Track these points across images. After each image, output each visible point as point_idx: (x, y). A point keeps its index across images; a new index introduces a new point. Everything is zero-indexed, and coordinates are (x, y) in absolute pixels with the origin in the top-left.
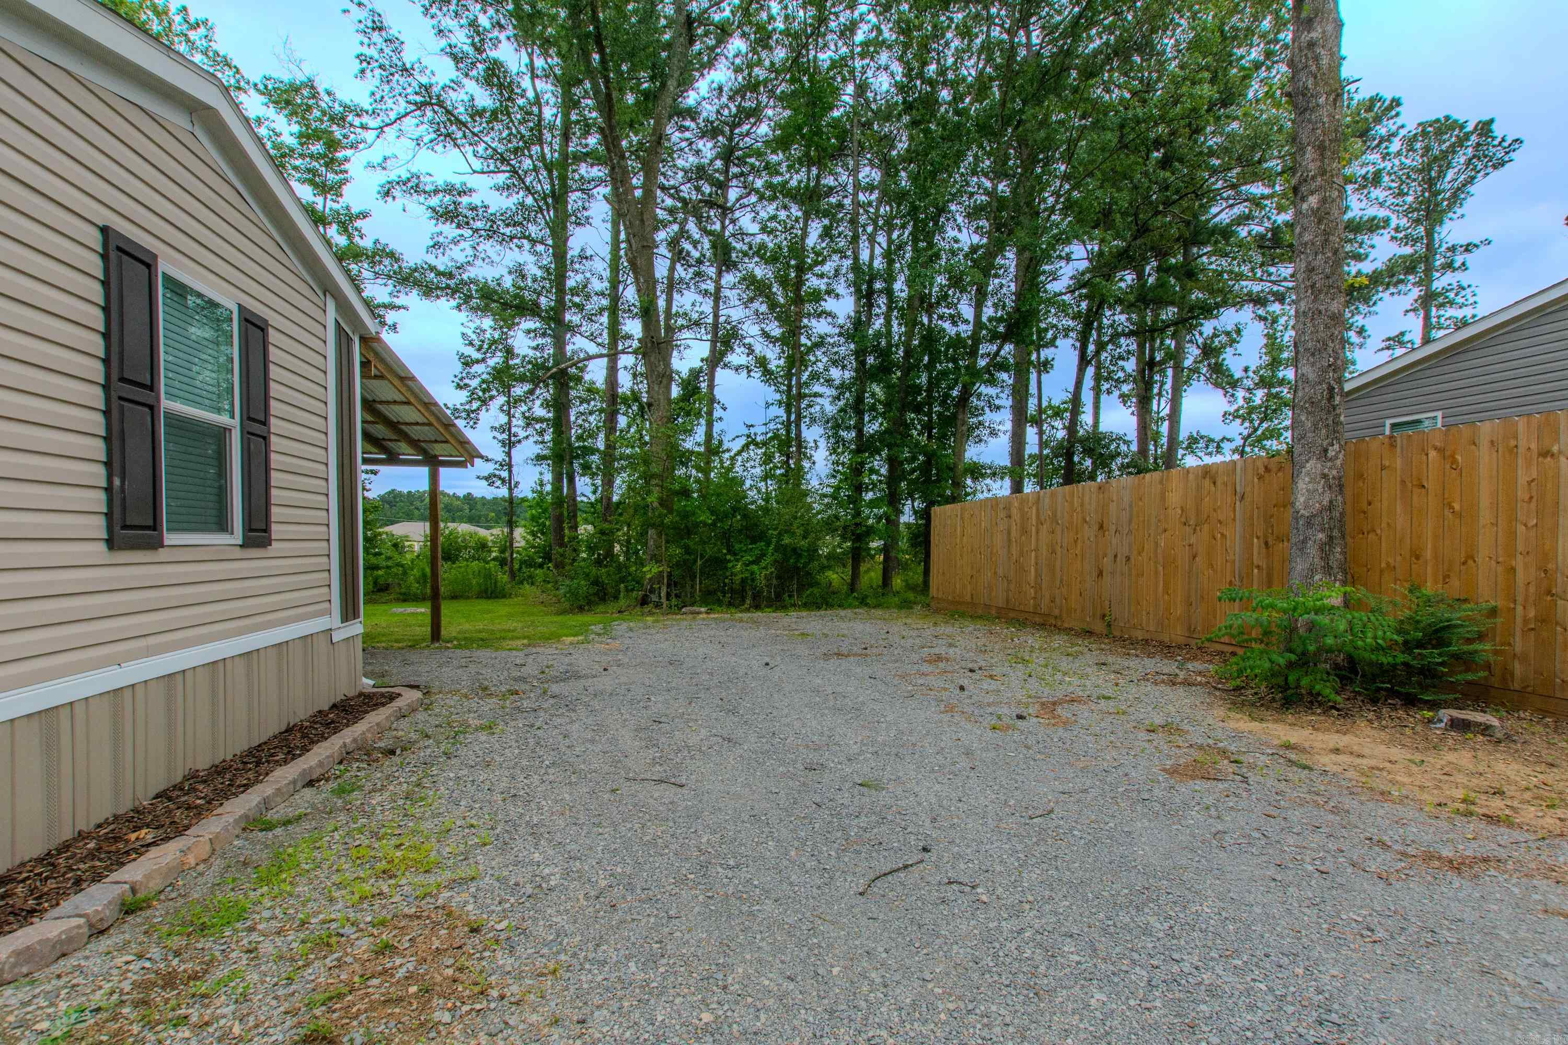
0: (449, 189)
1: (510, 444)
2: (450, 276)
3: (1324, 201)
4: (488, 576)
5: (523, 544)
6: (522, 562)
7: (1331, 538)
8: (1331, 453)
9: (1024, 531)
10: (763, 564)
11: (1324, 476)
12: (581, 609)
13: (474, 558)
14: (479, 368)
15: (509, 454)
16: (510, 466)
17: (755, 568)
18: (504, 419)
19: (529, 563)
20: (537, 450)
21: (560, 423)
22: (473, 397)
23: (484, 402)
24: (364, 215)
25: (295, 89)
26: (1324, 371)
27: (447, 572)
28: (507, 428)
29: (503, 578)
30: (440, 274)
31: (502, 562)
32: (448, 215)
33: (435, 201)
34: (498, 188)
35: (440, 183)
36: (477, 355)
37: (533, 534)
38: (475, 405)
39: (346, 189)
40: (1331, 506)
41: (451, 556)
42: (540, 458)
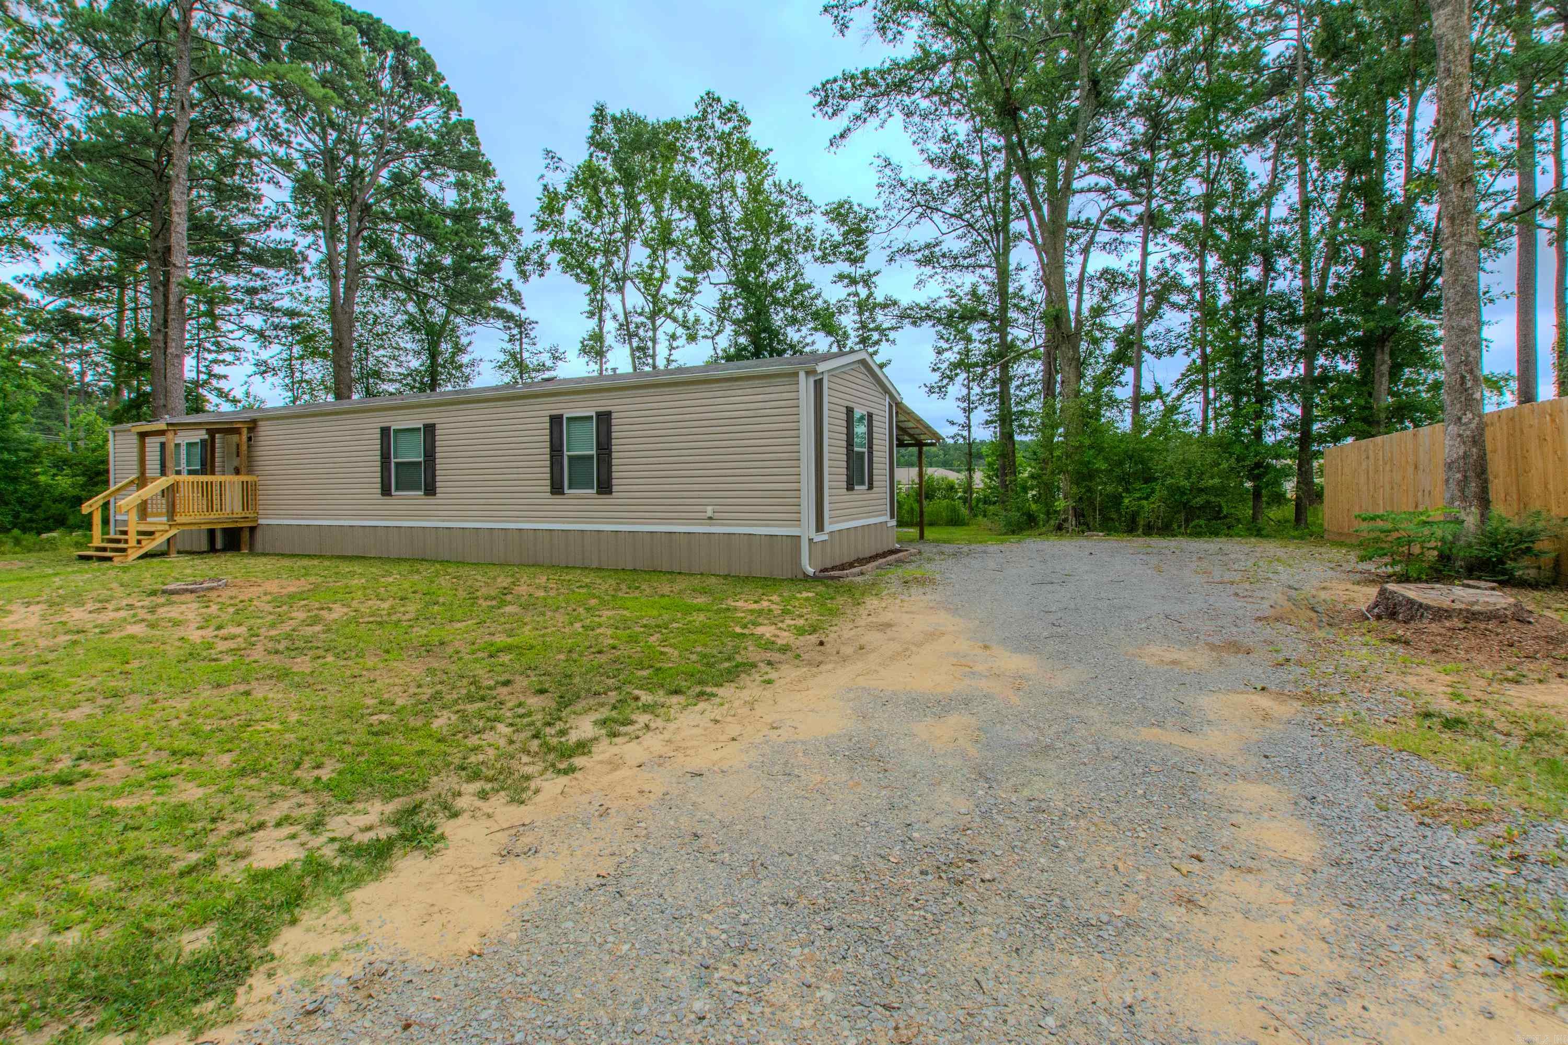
0: (928, 246)
1: (968, 411)
2: (928, 308)
3: (1454, 253)
4: (954, 510)
5: (982, 486)
6: (978, 500)
7: (1465, 477)
8: (1464, 420)
9: (1377, 471)
10: (1152, 499)
11: (1460, 435)
12: (1013, 532)
13: (945, 497)
14: (947, 355)
15: (968, 418)
16: (969, 427)
17: (1144, 502)
18: (965, 391)
19: (986, 501)
20: (986, 416)
21: (1004, 397)
22: (944, 376)
23: (951, 379)
24: (877, 273)
25: (841, 205)
26: (1458, 366)
27: (928, 507)
28: (967, 398)
29: (964, 511)
30: (922, 309)
31: (965, 500)
32: (927, 261)
33: (919, 256)
34: (958, 237)
35: (922, 243)
36: (945, 346)
37: (989, 477)
38: (945, 382)
39: (867, 258)
40: (1465, 456)
41: (929, 497)
42: (987, 423)
